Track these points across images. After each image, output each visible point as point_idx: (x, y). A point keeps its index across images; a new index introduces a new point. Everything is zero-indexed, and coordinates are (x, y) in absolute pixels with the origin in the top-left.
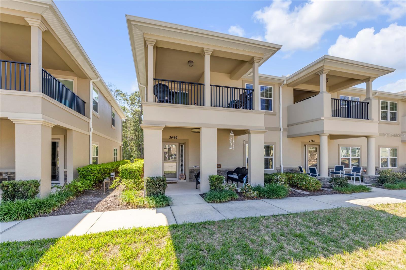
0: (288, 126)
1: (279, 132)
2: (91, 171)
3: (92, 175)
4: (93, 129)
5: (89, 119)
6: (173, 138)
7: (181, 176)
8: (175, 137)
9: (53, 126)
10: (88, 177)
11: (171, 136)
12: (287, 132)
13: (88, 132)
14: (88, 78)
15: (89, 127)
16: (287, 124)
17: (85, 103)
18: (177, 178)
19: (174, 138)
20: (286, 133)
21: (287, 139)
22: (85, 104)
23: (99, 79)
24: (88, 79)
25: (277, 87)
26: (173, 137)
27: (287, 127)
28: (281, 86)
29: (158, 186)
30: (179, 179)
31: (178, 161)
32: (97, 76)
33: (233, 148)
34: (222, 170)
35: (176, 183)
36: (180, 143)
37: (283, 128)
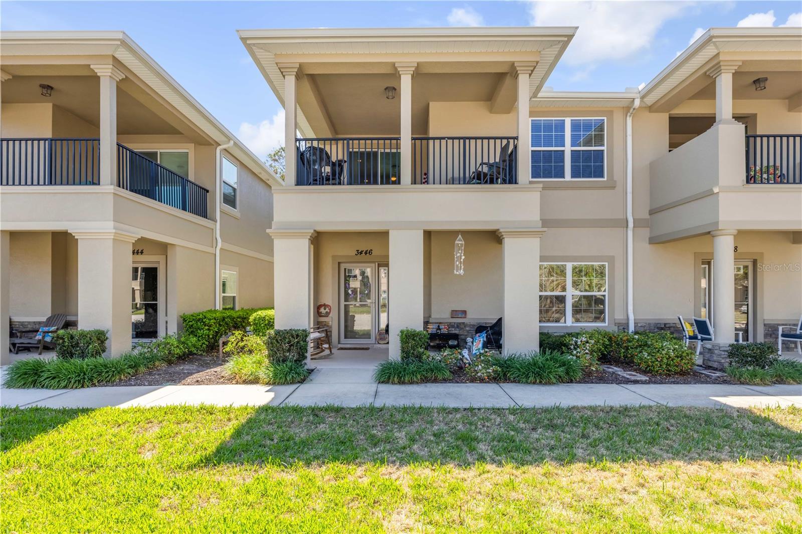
0: (650, 214)
1: (625, 228)
2: (204, 320)
3: (207, 327)
4: (222, 241)
5: (214, 222)
6: (364, 254)
7: (380, 334)
8: (366, 251)
9: (135, 241)
10: (199, 331)
11: (358, 251)
12: (649, 228)
13: (213, 247)
14: (214, 144)
15: (214, 238)
16: (648, 209)
17: (208, 191)
18: (372, 340)
19: (366, 253)
20: (646, 233)
21: (647, 246)
22: (208, 194)
23: (232, 142)
24: (213, 145)
25: (618, 117)
26: (362, 251)
27: (648, 216)
28: (629, 114)
29: (288, 347)
30: (377, 343)
31: (375, 303)
32: (228, 137)
33: (462, 271)
34: (469, 324)
35: (367, 349)
36: (378, 264)
37: (634, 219)
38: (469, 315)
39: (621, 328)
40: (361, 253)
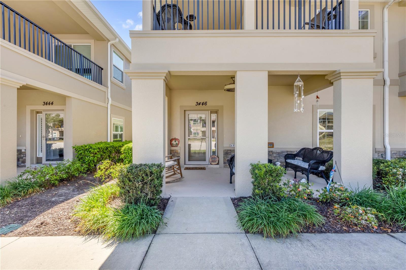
0: (399, 77)
1: (382, 86)
2: (90, 150)
3: (92, 155)
4: (112, 100)
5: (106, 88)
6: (201, 105)
7: (212, 158)
8: (203, 103)
9: (20, 87)
10: (86, 158)
11: (198, 102)
12: (398, 86)
13: (105, 103)
14: (106, 39)
15: (107, 98)
16: (398, 72)
17: (102, 69)
18: (207, 162)
19: (203, 104)
20: (397, 89)
21: (397, 98)
22: (102, 70)
23: (117, 40)
24: (106, 41)
25: (377, 11)
26: (200, 103)
27: (398, 78)
28: (387, 6)
29: (141, 185)
30: (210, 164)
31: (209, 137)
32: (115, 36)
34: (275, 152)
35: (204, 169)
36: (211, 111)
37: (390, 79)
38: (275, 146)
39: (380, 154)
40: (199, 104)
